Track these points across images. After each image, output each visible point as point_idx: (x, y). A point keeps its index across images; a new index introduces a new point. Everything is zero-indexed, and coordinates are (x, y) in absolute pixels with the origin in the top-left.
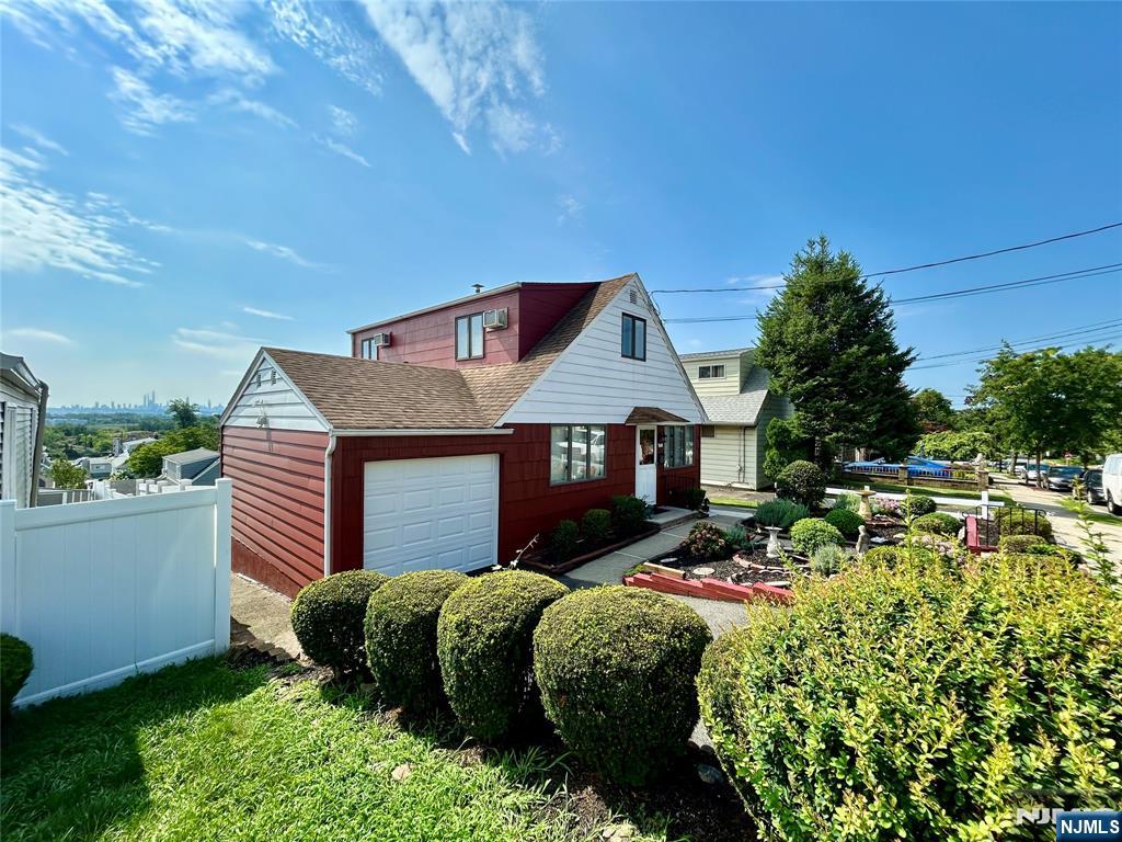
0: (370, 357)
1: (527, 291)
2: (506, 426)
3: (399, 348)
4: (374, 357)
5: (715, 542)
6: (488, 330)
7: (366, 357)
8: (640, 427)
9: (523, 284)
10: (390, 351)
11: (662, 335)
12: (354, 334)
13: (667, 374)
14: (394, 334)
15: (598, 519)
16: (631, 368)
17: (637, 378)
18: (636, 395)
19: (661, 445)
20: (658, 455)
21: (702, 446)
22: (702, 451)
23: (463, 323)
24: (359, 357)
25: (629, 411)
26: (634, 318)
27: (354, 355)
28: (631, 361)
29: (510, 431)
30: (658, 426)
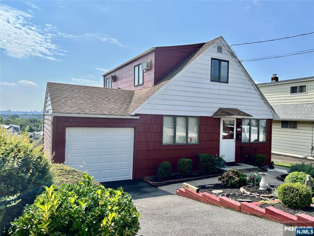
0: (109, 87)
1: (158, 51)
2: (136, 115)
3: (117, 82)
4: (110, 87)
5: (233, 178)
6: (144, 71)
7: (108, 87)
8: (224, 119)
9: (156, 48)
10: (115, 83)
11: (241, 69)
12: (105, 76)
13: (245, 90)
14: (116, 75)
15: (183, 163)
16: (217, 87)
17: (221, 92)
18: (220, 101)
19: (239, 129)
20: (237, 135)
21: (273, 132)
22: (272, 135)
23: (137, 68)
24: (106, 87)
25: (216, 110)
26: (220, 61)
27: (104, 86)
28: (218, 83)
29: (138, 117)
30: (237, 119)
